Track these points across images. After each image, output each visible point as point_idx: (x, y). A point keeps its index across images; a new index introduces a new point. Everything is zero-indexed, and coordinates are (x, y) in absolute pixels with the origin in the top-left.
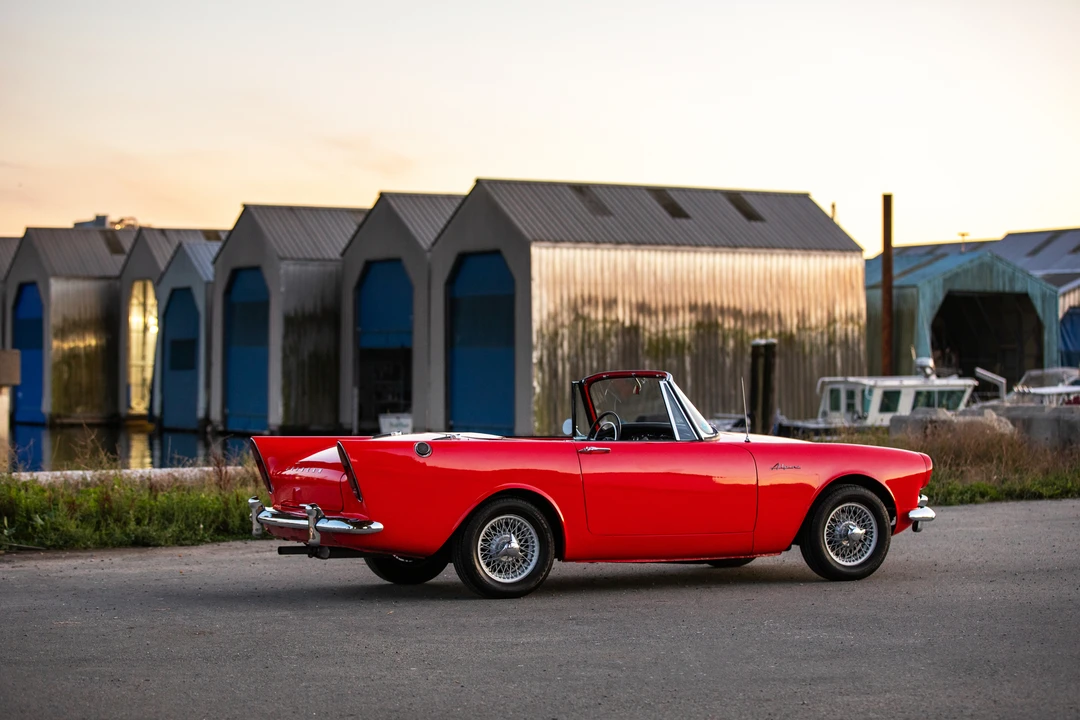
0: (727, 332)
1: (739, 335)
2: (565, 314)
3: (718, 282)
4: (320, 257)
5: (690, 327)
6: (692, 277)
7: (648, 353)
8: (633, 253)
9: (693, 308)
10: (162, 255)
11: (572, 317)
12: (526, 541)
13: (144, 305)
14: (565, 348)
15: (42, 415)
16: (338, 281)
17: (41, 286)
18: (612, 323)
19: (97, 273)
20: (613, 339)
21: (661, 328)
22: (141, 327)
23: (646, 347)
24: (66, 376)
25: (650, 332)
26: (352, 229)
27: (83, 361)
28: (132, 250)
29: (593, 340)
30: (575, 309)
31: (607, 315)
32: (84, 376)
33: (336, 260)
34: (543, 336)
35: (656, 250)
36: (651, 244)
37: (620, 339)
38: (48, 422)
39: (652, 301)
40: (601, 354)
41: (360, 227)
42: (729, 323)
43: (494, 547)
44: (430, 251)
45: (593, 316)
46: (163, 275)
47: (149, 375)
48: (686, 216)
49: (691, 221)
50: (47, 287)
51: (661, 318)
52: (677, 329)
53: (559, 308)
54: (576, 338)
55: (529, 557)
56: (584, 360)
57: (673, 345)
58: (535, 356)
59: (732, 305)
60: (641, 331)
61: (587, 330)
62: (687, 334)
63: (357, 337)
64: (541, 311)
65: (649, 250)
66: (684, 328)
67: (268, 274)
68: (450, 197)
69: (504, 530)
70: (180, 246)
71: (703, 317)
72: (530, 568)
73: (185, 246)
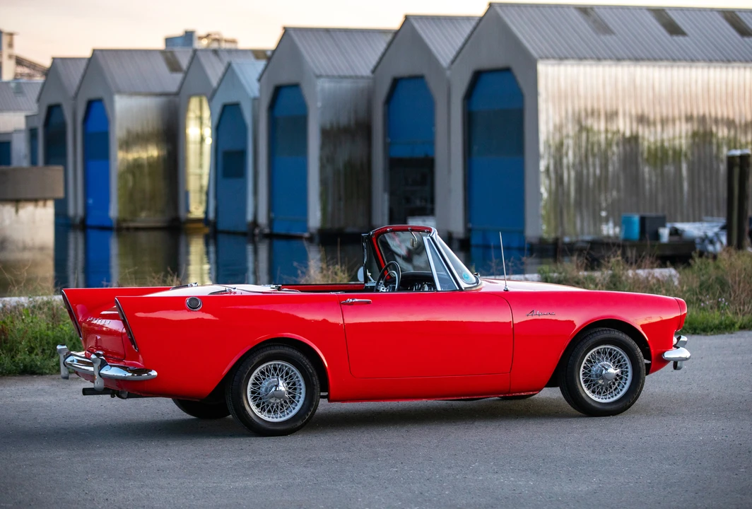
0: (720, 141)
1: (732, 143)
2: (570, 126)
3: (712, 93)
4: (352, 74)
5: (687, 136)
6: (688, 89)
7: (647, 160)
8: (632, 69)
9: (689, 119)
10: (214, 72)
11: (577, 128)
12: (294, 384)
13: (201, 118)
14: (570, 158)
15: (110, 219)
16: (369, 96)
17: (106, 102)
18: (614, 133)
19: (159, 90)
20: (615, 148)
21: (659, 138)
22: (198, 139)
23: (646, 155)
24: (130, 184)
25: (648, 141)
26: (382, 47)
27: (146, 170)
28: (189, 68)
29: (596, 149)
30: (579, 122)
31: (609, 127)
32: (147, 183)
33: (368, 78)
34: (549, 146)
35: (654, 66)
36: (649, 59)
37: (621, 148)
38: (114, 225)
39: (651, 113)
40: (603, 162)
41: (390, 44)
42: (722, 132)
43: (263, 390)
44: (449, 68)
45: (595, 128)
46: (215, 91)
47: (205, 182)
48: (683, 33)
49: (687, 38)
50: (112, 102)
51: (659, 128)
52: (674, 138)
53: (564, 121)
54: (580, 147)
55: (297, 398)
56: (588, 169)
57: (670, 153)
58: (543, 165)
59: (725, 116)
60: (640, 141)
61: (590, 140)
62: (684, 143)
63: (387, 147)
64: (547, 123)
65: (648, 66)
66: (680, 137)
67: (306, 90)
68: (468, 18)
69: (273, 375)
70: (229, 65)
71: (699, 127)
72: (297, 408)
73: (234, 66)
